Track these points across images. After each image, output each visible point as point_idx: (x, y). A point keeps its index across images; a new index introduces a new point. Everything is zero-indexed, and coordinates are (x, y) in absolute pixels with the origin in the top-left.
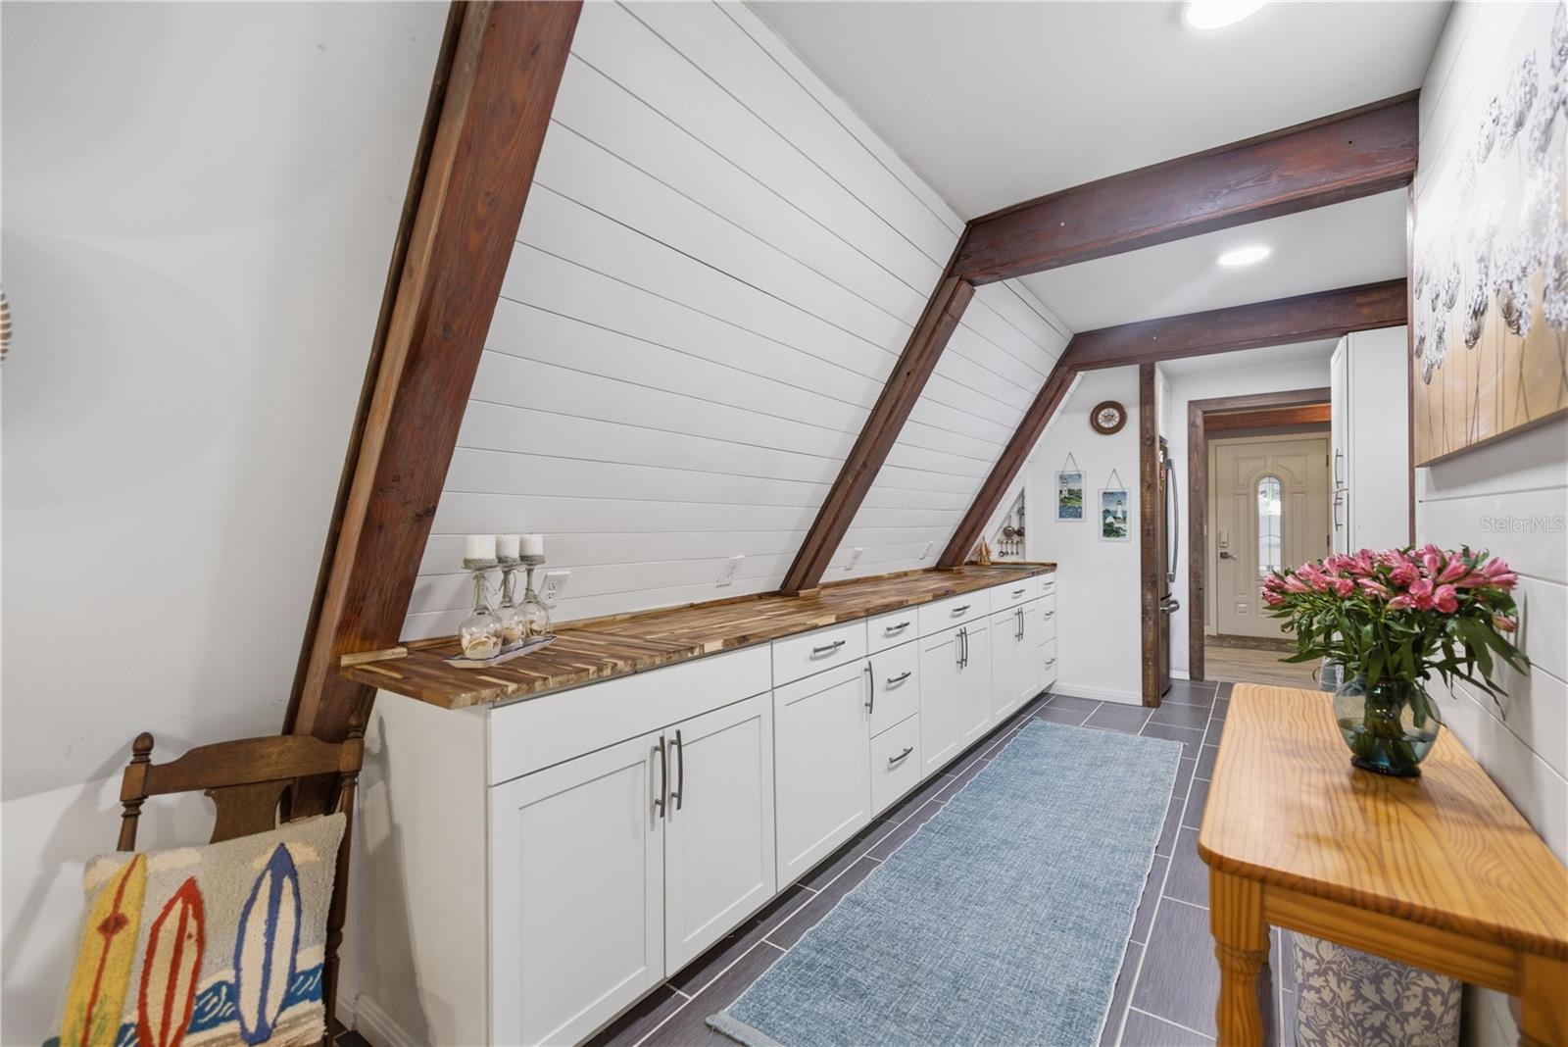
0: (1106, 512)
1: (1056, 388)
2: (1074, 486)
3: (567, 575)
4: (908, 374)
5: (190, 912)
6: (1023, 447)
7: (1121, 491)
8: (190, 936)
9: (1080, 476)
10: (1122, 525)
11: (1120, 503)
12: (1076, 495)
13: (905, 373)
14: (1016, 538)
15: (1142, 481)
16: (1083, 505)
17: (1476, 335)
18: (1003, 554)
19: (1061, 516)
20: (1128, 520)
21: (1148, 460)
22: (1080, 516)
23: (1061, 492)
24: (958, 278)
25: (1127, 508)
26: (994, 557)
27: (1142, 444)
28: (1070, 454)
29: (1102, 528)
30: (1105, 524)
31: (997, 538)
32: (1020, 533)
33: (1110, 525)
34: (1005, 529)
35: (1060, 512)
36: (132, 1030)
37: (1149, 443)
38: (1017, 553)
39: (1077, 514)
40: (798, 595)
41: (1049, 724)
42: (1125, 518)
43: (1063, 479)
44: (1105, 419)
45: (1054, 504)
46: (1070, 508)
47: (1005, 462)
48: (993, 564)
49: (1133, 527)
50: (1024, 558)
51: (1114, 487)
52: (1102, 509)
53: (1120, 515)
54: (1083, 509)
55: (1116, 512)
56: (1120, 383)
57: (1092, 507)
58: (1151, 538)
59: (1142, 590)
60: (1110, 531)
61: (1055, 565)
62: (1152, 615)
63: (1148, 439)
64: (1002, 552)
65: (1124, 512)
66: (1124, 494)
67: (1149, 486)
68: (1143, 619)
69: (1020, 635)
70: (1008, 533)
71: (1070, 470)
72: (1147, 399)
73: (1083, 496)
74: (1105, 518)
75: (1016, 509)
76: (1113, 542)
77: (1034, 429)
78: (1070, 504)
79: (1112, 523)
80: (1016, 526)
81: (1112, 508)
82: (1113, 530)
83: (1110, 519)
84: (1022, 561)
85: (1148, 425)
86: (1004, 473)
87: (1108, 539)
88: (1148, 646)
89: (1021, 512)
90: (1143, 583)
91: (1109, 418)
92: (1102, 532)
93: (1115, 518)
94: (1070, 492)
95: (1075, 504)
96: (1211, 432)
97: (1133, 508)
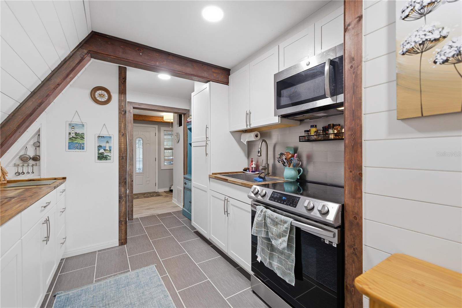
0: (100, 147)
1: (76, 62)
2: (79, 131)
6: (48, 96)
7: (108, 136)
9: (83, 125)
10: (108, 154)
11: (107, 142)
12: (80, 136)
14: (31, 162)
15: (120, 131)
16: (85, 142)
18: (19, 174)
19: (69, 149)
20: (112, 151)
21: (122, 122)
22: (83, 149)
23: (70, 134)
25: (111, 145)
26: (10, 176)
27: (120, 113)
28: (77, 112)
29: (97, 155)
30: (99, 153)
31: (13, 162)
32: (36, 159)
33: (102, 154)
34: (21, 156)
35: (69, 146)
37: (123, 113)
38: (33, 172)
41: (71, 293)
42: (110, 150)
43: (72, 125)
44: (99, 95)
45: (65, 141)
46: (76, 143)
47: (29, 103)
48: (9, 182)
49: (115, 155)
50: (40, 175)
51: (104, 133)
52: (97, 145)
53: (107, 148)
54: (85, 145)
55: (105, 147)
57: (91, 144)
58: (124, 160)
59: (119, 187)
60: (101, 157)
61: (64, 178)
62: (124, 199)
63: (123, 111)
64: (18, 172)
65: (110, 147)
66: (110, 137)
67: (123, 135)
68: (119, 201)
69: (47, 239)
70: (24, 159)
71: (76, 120)
73: (85, 137)
74: (99, 150)
75: (32, 142)
77: (59, 85)
78: (76, 141)
79: (103, 153)
80: (31, 153)
81: (103, 144)
82: (103, 157)
83: (102, 151)
84: (37, 177)
85: (123, 104)
86: (29, 112)
87: (101, 161)
88: (122, 215)
89: (37, 145)
90: (119, 183)
91: (101, 95)
92: (97, 158)
93: (105, 150)
94: (76, 134)
95: (79, 141)
96: (134, 123)
97: (115, 145)
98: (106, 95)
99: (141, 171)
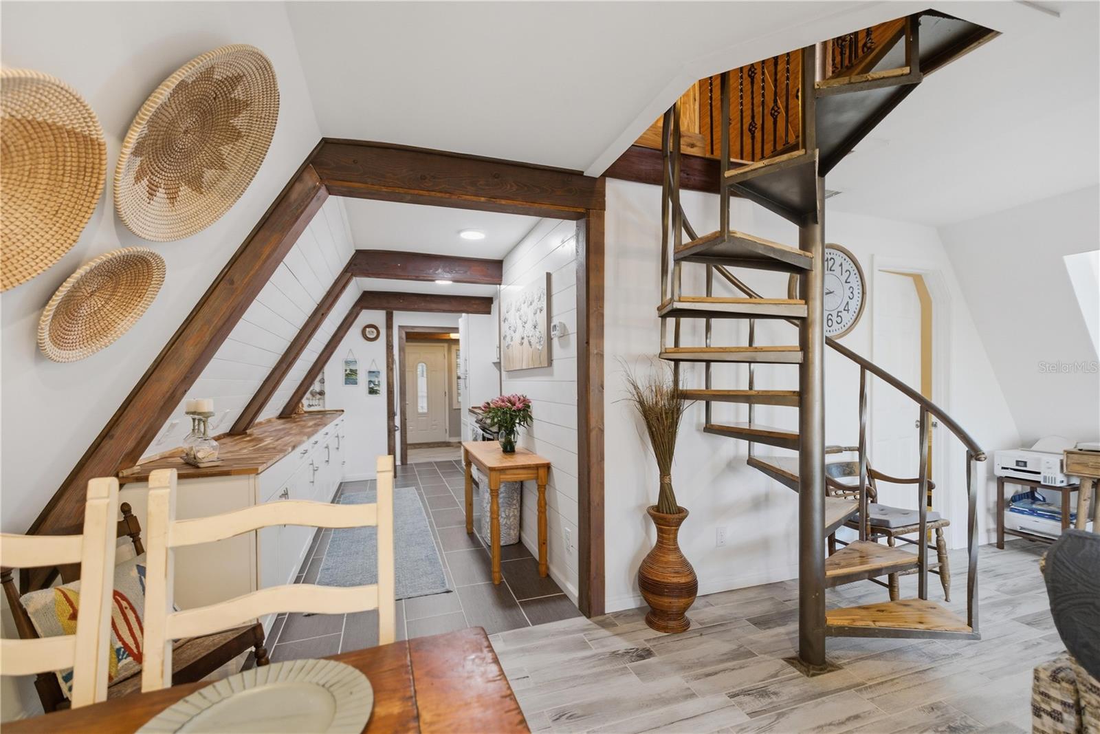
0: (370, 382)
2: (353, 368)
3: (178, 423)
4: (323, 314)
5: (119, 599)
7: (377, 370)
8: (126, 608)
9: (356, 362)
10: (378, 388)
11: (377, 377)
12: (354, 372)
13: (321, 314)
14: (318, 396)
16: (358, 377)
17: (522, 344)
18: (310, 406)
19: (345, 385)
20: (381, 385)
22: (356, 384)
23: (346, 370)
24: (350, 274)
25: (380, 379)
27: (387, 347)
28: (350, 350)
29: (368, 389)
30: (370, 388)
33: (372, 388)
34: (311, 391)
35: (345, 382)
36: (123, 650)
38: (319, 405)
39: (355, 383)
40: (246, 433)
42: (379, 385)
43: (347, 363)
44: (369, 334)
45: (342, 377)
46: (351, 379)
48: (306, 412)
49: (383, 389)
50: (324, 407)
51: (373, 368)
52: (368, 380)
53: (377, 383)
54: (358, 380)
55: (375, 381)
56: (376, 317)
57: (363, 378)
60: (372, 391)
61: (342, 410)
62: (393, 433)
65: (379, 382)
66: (379, 372)
67: (391, 369)
71: (350, 358)
72: (389, 326)
73: (358, 372)
74: (369, 384)
75: (318, 379)
76: (373, 396)
78: (351, 377)
81: (373, 380)
83: (372, 385)
84: (322, 409)
85: (390, 339)
87: (371, 395)
88: (391, 448)
89: (322, 382)
91: (371, 333)
92: (367, 392)
93: (374, 384)
94: (351, 370)
95: (354, 377)
96: (407, 341)
97: (383, 379)
98: (375, 331)
99: (425, 410)
